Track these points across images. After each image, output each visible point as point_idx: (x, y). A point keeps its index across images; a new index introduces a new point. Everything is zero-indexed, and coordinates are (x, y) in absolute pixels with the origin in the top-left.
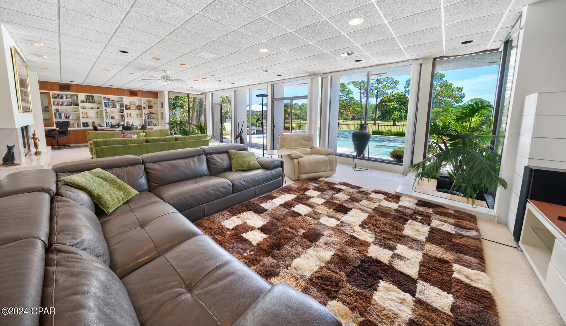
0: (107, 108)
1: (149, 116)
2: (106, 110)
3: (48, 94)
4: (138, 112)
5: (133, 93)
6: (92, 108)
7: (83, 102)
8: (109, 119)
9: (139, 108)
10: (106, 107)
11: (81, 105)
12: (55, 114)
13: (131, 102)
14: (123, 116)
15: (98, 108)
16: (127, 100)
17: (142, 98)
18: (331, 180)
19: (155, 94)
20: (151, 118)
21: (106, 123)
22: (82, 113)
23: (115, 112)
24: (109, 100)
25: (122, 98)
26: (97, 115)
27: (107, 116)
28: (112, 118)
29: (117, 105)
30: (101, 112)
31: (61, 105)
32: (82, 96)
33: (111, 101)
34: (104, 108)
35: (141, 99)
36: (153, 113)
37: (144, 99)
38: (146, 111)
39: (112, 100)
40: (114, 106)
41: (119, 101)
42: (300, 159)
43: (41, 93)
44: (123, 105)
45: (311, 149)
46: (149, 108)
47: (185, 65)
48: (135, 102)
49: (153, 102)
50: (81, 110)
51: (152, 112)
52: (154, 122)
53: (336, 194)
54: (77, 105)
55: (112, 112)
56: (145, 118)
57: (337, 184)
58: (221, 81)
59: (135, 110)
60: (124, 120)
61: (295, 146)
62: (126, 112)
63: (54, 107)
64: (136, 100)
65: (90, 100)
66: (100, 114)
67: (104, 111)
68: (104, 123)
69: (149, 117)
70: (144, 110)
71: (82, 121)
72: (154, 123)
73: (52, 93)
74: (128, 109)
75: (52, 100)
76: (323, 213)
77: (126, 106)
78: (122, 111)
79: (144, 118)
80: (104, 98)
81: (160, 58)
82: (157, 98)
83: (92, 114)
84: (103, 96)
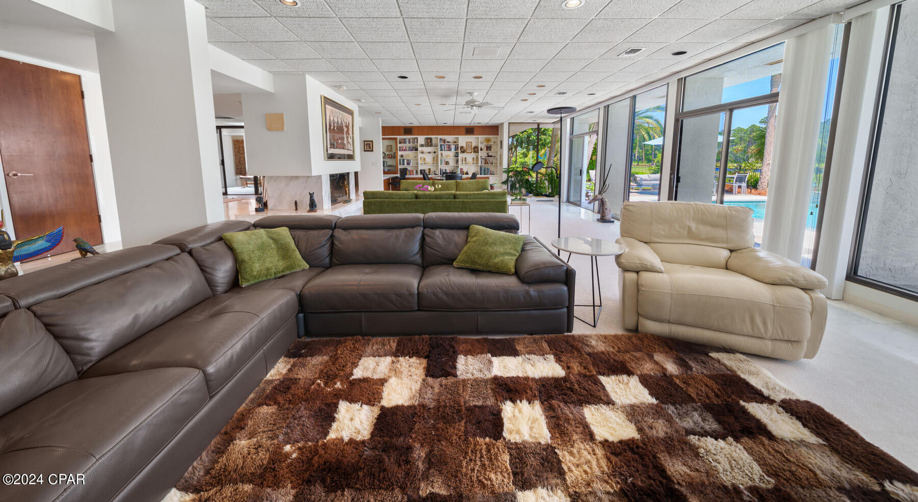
0: (443, 152)
1: (486, 160)
2: (442, 154)
3: (396, 139)
4: (473, 155)
5: (469, 130)
6: (429, 153)
7: (422, 146)
8: (443, 165)
9: (476, 150)
10: (442, 150)
11: (420, 149)
12: (400, 160)
13: (467, 143)
14: (457, 161)
15: (435, 152)
16: (463, 140)
17: (480, 136)
18: (757, 374)
19: (494, 129)
20: (488, 164)
21: (441, 170)
22: (421, 159)
23: (449, 155)
24: (444, 141)
25: (458, 138)
26: (434, 161)
27: (441, 161)
28: (446, 164)
29: (452, 147)
30: (437, 157)
31: (405, 150)
32: (421, 139)
33: (446, 144)
34: (440, 152)
35: (478, 138)
36: (491, 156)
37: (482, 138)
38: (483, 154)
39: (448, 142)
40: (449, 149)
41: (455, 142)
42: (645, 276)
43: (383, 139)
44: (458, 147)
45: (731, 251)
46: (487, 150)
47: (481, 77)
48: (471, 143)
49: (493, 140)
50: (420, 155)
51: (490, 154)
52: (492, 168)
53: (710, 440)
54: (416, 150)
55: (447, 156)
56: (482, 163)
57: (771, 402)
58: (563, 93)
59: (471, 153)
60: (458, 166)
61: (666, 237)
62: (461, 156)
63: (400, 153)
64: (472, 139)
65: (429, 143)
66: (435, 160)
67: (439, 156)
68: (438, 169)
69: (486, 163)
70: (480, 153)
71: (420, 168)
72: (491, 171)
73: (399, 137)
74: (463, 152)
75: (399, 145)
76: (569, 478)
77: (462, 148)
78: (457, 156)
79: (480, 164)
80: (441, 139)
81: (444, 75)
82: (498, 135)
83: (429, 158)
84: (440, 137)
